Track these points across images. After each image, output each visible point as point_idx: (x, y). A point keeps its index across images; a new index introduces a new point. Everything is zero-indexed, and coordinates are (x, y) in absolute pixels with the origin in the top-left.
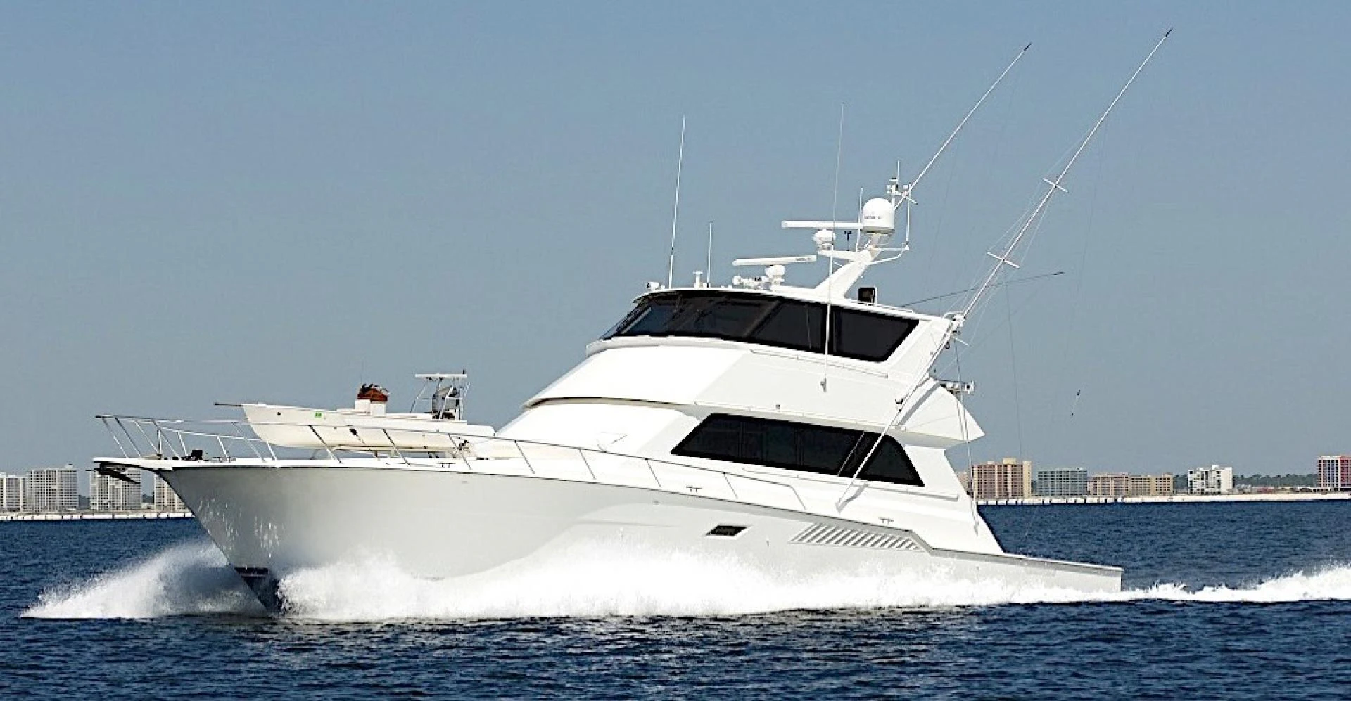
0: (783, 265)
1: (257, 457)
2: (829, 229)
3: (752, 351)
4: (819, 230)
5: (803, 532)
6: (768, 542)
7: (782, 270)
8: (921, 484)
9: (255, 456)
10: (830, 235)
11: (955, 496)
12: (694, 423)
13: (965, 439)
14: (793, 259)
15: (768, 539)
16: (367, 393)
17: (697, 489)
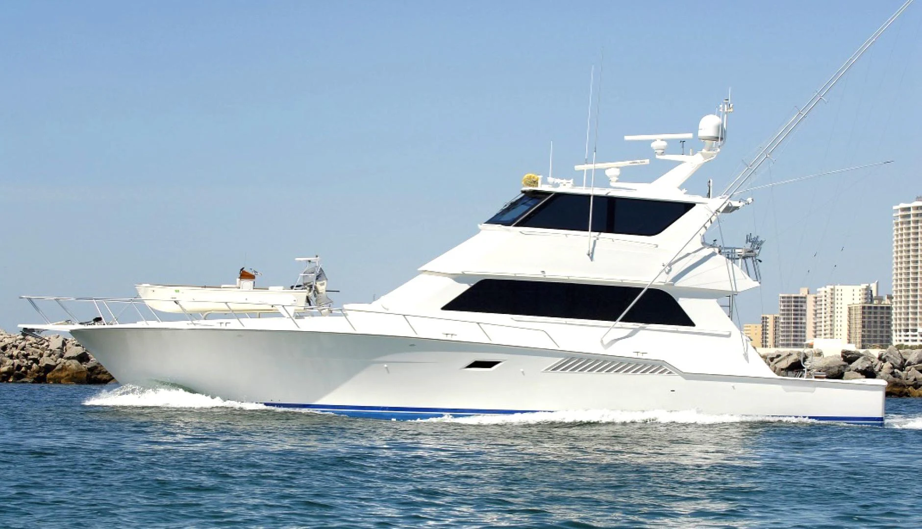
0: (617, 168)
1: (142, 320)
2: (662, 140)
3: (521, 232)
4: (655, 140)
5: (557, 364)
6: (523, 372)
7: (617, 172)
8: (692, 324)
9: (140, 320)
10: (664, 144)
11: (728, 333)
12: (465, 287)
13: (734, 290)
14: (627, 163)
15: (522, 370)
16: (244, 275)
17: (452, 335)
